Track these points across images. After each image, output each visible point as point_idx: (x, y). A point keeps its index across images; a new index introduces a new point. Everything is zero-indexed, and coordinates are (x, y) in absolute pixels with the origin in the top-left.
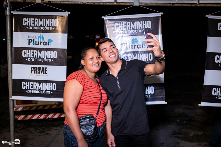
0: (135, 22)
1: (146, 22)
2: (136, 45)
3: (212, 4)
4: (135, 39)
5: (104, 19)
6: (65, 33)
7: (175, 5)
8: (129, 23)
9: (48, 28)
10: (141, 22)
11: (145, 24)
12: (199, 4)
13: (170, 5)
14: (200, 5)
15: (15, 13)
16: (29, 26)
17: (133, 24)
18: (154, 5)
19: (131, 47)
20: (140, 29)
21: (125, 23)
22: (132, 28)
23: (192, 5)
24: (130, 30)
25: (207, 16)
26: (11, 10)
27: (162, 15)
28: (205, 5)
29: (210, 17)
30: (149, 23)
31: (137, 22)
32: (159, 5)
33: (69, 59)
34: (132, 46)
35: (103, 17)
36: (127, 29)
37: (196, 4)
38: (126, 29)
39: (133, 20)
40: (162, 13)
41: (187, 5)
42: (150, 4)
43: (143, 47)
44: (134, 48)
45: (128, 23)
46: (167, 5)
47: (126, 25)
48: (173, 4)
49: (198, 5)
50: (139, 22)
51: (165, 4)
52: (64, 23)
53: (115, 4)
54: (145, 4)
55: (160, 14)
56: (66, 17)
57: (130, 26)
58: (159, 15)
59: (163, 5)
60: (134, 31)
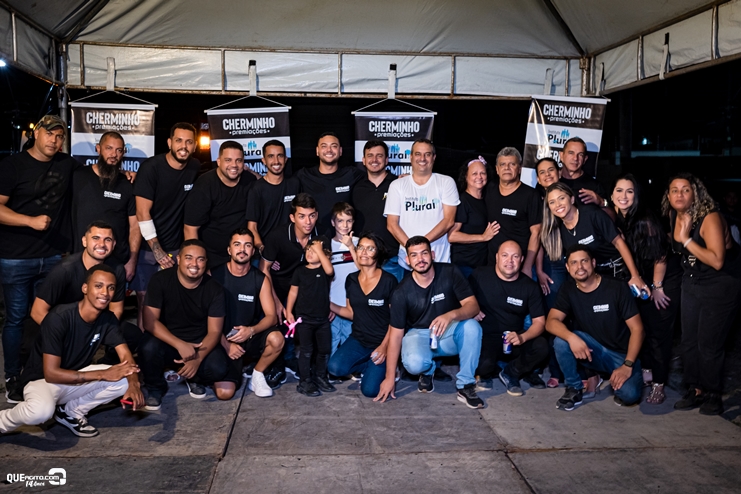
6: (151, 134)
7: (308, 95)
9: (125, 128)
12: (342, 93)
14: (344, 96)
15: (73, 104)
16: (95, 124)
18: (278, 94)
23: (330, 95)
25: (353, 112)
26: (68, 101)
28: (349, 96)
29: (357, 114)
32: (285, 94)
34: (249, 152)
35: (205, 111)
37: (336, 94)
39: (249, 117)
40: (290, 108)
41: (323, 96)
44: (252, 155)
46: (297, 95)
47: (239, 122)
48: (305, 93)
49: (340, 96)
51: (294, 94)
52: (150, 118)
53: (223, 93)
54: (265, 93)
56: (152, 113)
58: (286, 109)
59: (291, 95)
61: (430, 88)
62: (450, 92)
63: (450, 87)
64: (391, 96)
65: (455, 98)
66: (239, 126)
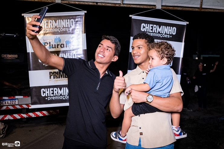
0: (58, 20)
1: (69, 20)
2: (59, 45)
3: (135, 5)
4: (58, 38)
5: (25, 16)
7: (99, 4)
8: (51, 21)
10: (64, 20)
11: (68, 22)
13: (93, 4)
17: (56, 23)
18: (77, 3)
19: (54, 47)
20: (63, 28)
21: (47, 21)
22: (54, 27)
23: (115, 5)
24: (53, 28)
25: (130, 16)
27: (85, 13)
28: (129, 6)
30: (72, 21)
31: (60, 20)
32: (82, 3)
33: (15, 58)
34: (55, 45)
35: (23, 15)
36: (50, 27)
37: (119, 4)
38: (48, 27)
39: (56, 18)
40: (86, 12)
41: (110, 5)
42: (72, 2)
43: (66, 47)
44: (58, 47)
45: (49, 21)
46: (91, 4)
47: (47, 22)
48: (97, 3)
49: (122, 6)
50: (62, 20)
51: (89, 3)
54: (67, 1)
55: (83, 13)
57: (53, 24)
59: (86, 3)
60: (57, 29)
61: (185, 4)
62: (199, 6)
63: (199, 2)
64: (159, 7)
65: (203, 10)
66: (47, 25)
